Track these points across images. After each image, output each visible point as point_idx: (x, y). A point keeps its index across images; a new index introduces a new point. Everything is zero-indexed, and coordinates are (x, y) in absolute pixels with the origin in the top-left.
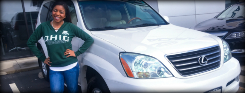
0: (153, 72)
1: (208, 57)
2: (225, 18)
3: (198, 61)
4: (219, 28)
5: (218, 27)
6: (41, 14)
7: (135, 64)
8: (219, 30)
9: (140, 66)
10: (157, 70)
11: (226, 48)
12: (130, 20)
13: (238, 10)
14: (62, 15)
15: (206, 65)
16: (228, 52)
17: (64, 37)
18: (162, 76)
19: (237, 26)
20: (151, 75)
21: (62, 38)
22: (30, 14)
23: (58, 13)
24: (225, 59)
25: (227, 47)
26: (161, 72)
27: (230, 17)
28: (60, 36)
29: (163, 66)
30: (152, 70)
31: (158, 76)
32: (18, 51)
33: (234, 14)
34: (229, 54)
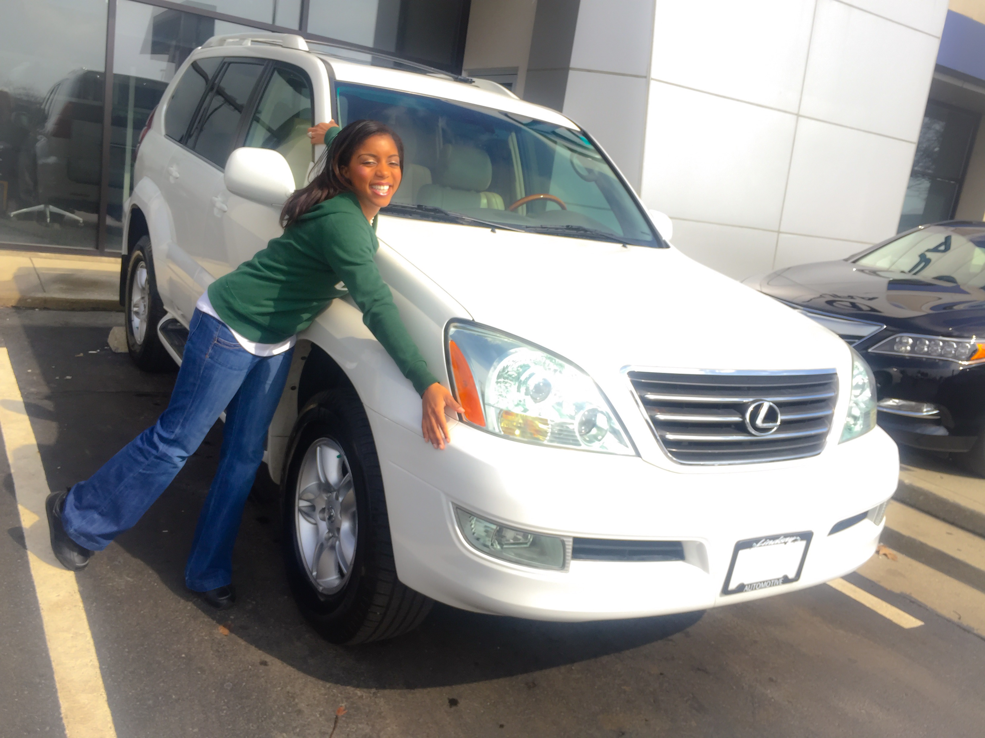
0: (561, 425)
1: (784, 406)
2: (887, 271)
3: (743, 416)
4: (854, 305)
5: (852, 297)
6: (173, 97)
7: (499, 377)
8: (854, 311)
9: (519, 390)
10: (579, 417)
11: (862, 387)
12: (522, 199)
13: (942, 248)
15: (768, 436)
16: (865, 403)
18: (596, 446)
19: (926, 310)
20: (552, 433)
22: (132, 84)
24: (848, 429)
25: (864, 384)
26: (594, 431)
27: (907, 268)
30: (561, 415)
31: (577, 441)
32: (48, 220)
33: (924, 260)
34: (866, 415)
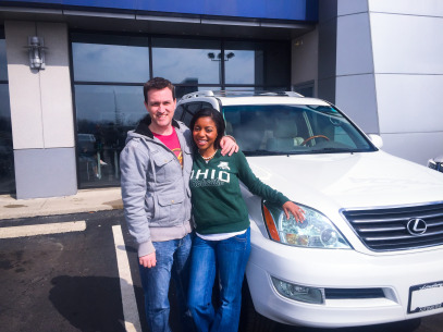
1: (428, 220)
7: (284, 219)
10: (321, 234)
14: (210, 135)
17: (221, 173)
20: (310, 242)
21: (217, 175)
23: (203, 133)
26: (331, 239)
28: (214, 171)
29: (334, 228)
31: (322, 244)
